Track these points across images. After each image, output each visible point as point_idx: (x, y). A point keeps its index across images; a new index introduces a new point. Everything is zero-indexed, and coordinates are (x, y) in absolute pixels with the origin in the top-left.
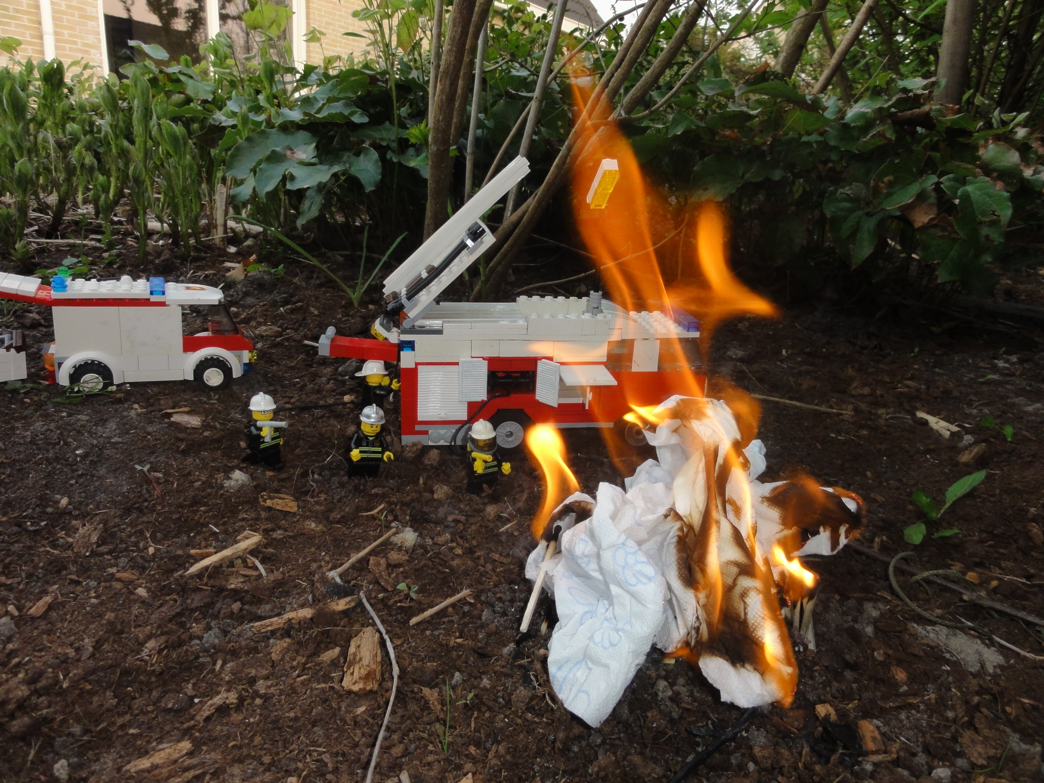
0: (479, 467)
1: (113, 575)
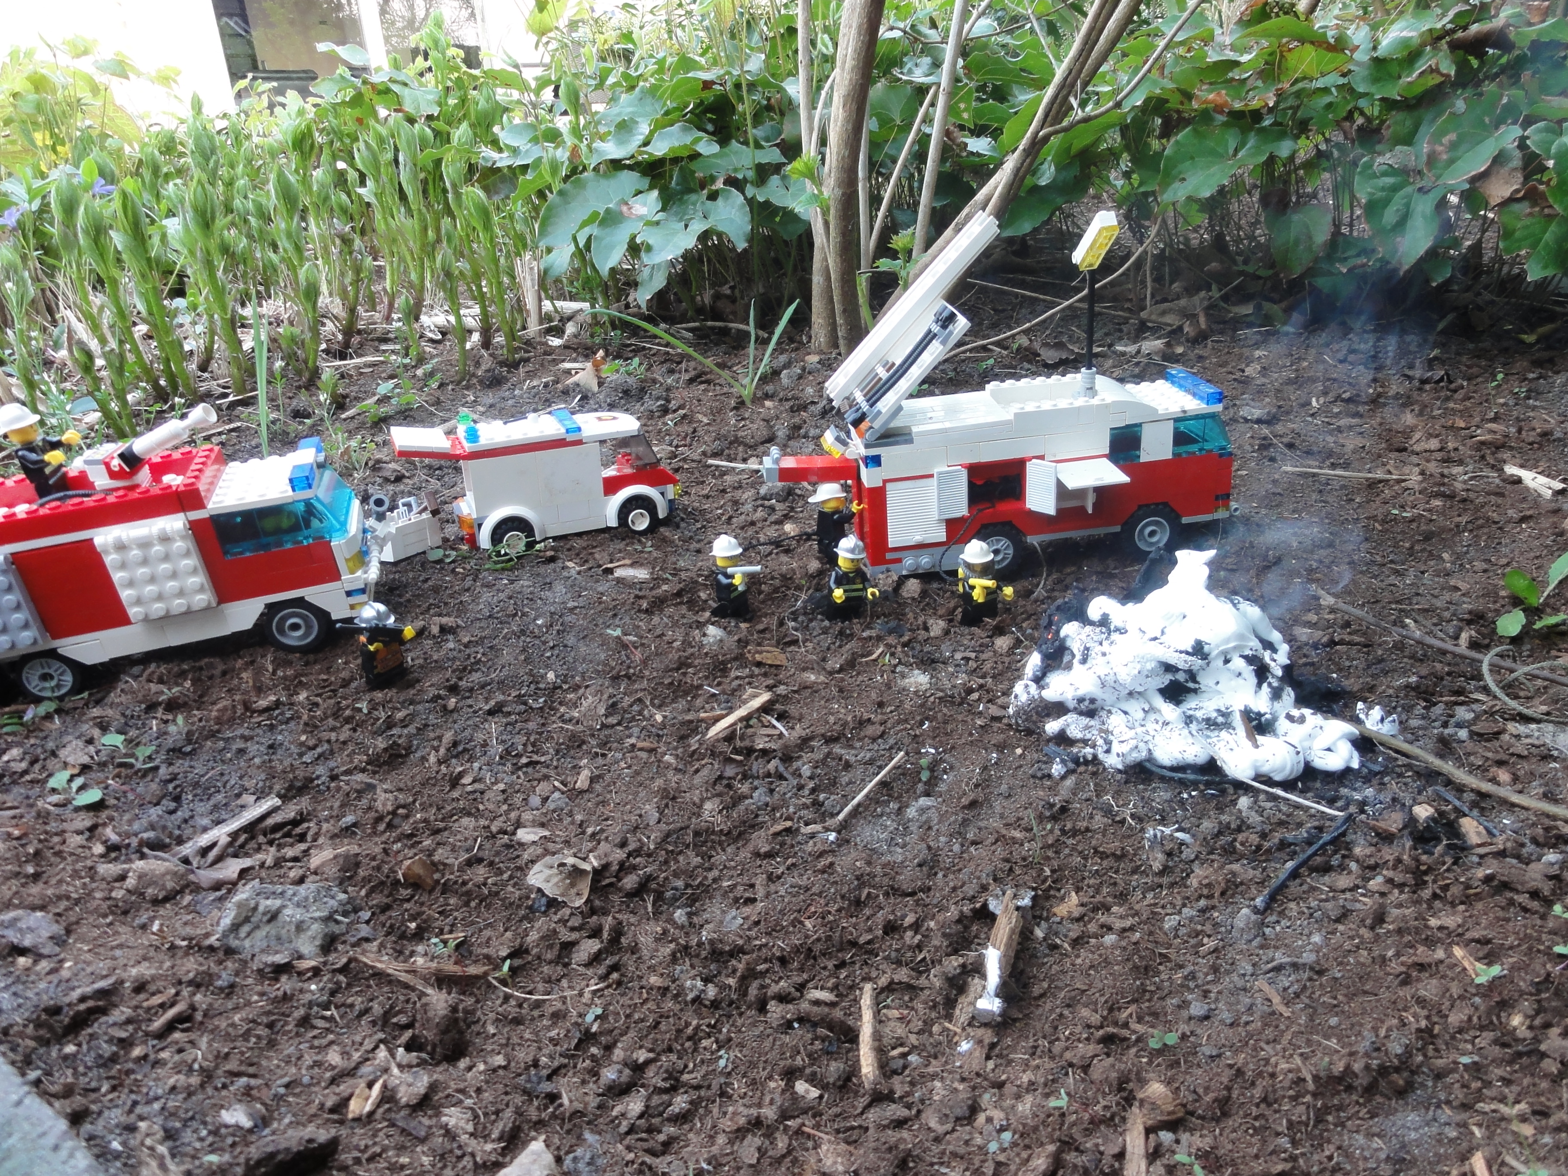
0: (978, 595)
1: (633, 746)
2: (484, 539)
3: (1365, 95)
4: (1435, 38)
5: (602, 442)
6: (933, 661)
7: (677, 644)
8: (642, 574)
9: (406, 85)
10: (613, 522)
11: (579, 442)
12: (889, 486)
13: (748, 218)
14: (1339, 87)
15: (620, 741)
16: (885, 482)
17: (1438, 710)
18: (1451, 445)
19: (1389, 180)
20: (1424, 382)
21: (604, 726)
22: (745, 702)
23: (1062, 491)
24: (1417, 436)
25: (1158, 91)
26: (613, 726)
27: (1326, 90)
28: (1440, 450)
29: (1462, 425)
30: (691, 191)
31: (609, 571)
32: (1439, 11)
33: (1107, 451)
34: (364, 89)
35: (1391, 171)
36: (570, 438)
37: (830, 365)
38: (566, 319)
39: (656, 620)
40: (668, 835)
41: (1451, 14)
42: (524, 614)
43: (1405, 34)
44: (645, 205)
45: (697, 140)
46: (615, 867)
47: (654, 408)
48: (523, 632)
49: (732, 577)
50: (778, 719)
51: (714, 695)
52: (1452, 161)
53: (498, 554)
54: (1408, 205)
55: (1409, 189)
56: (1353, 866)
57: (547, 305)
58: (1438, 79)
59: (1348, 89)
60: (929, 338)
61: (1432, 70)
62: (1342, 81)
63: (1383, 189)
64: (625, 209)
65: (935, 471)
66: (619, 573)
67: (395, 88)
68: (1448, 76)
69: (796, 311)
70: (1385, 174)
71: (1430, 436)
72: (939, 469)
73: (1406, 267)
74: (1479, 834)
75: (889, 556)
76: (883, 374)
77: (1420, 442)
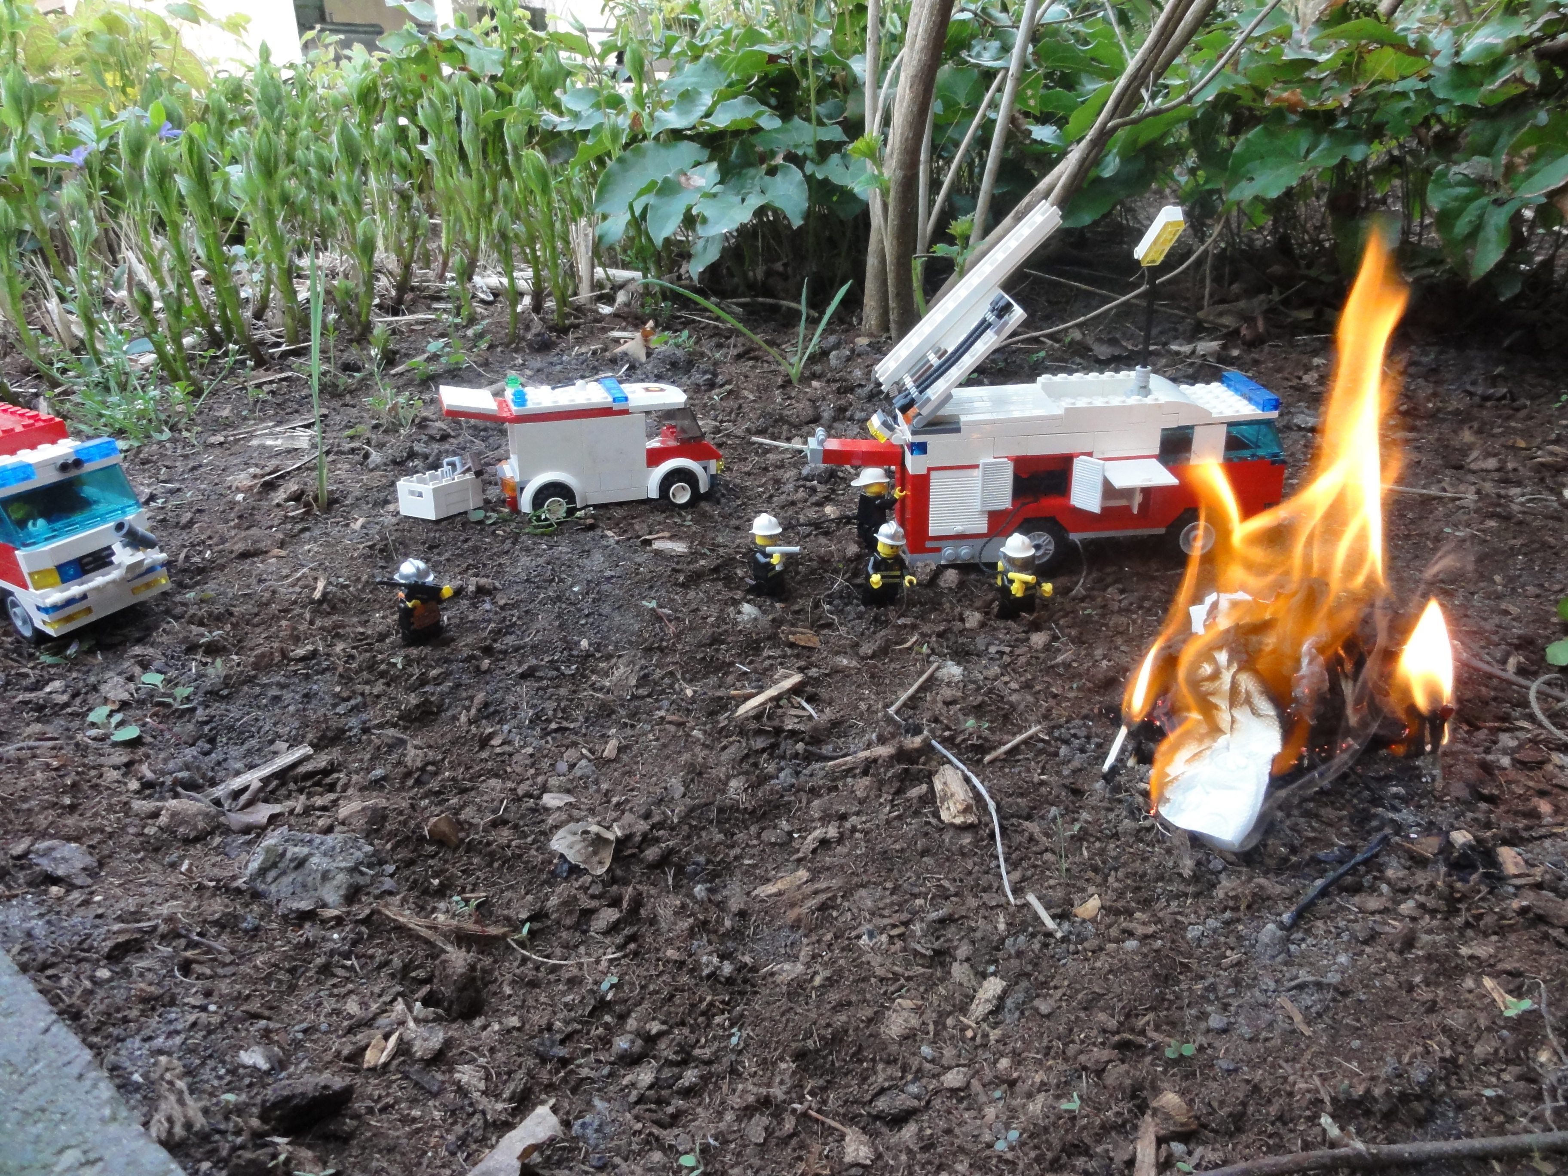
0: (1016, 590)
1: (662, 718)
2: (525, 503)
3: (1444, 101)
4: (1521, 46)
5: (648, 413)
6: (968, 653)
7: (711, 620)
8: (680, 547)
9: (471, 43)
10: (654, 494)
11: (625, 412)
12: (933, 474)
13: (806, 195)
14: (1417, 92)
15: (650, 713)
16: (930, 469)
17: (1482, 734)
18: (1510, 466)
19: (1464, 191)
20: (1485, 398)
21: (634, 697)
22: (776, 682)
23: (1109, 490)
24: (1475, 454)
25: (1230, 87)
26: (643, 697)
27: (1404, 95)
28: (1498, 470)
29: (1522, 444)
30: (751, 165)
31: (648, 543)
32: (1527, 18)
33: (1157, 452)
34: (430, 46)
35: (1467, 181)
36: (617, 407)
37: (880, 349)
38: (618, 287)
39: (692, 594)
40: (692, 809)
41: (1540, 22)
42: (561, 580)
43: (1491, 40)
44: (703, 176)
45: (759, 114)
46: (638, 838)
47: (701, 382)
48: (559, 598)
49: (770, 556)
50: (808, 701)
51: (745, 673)
52: (1530, 174)
53: (539, 519)
54: (1481, 217)
55: (1484, 200)
56: (1384, 888)
57: (599, 272)
58: (1522, 89)
59: (1427, 95)
60: (983, 327)
61: (1519, 80)
62: (1421, 86)
63: (1456, 199)
64: (683, 179)
65: (981, 462)
66: (657, 545)
67: (461, 46)
68: (1532, 86)
69: (848, 292)
70: (1459, 184)
71: (1488, 455)
72: (986, 459)
73: (1474, 279)
74: (1516, 864)
75: (929, 544)
76: (934, 360)
77: (1477, 460)
